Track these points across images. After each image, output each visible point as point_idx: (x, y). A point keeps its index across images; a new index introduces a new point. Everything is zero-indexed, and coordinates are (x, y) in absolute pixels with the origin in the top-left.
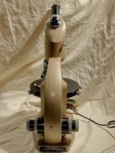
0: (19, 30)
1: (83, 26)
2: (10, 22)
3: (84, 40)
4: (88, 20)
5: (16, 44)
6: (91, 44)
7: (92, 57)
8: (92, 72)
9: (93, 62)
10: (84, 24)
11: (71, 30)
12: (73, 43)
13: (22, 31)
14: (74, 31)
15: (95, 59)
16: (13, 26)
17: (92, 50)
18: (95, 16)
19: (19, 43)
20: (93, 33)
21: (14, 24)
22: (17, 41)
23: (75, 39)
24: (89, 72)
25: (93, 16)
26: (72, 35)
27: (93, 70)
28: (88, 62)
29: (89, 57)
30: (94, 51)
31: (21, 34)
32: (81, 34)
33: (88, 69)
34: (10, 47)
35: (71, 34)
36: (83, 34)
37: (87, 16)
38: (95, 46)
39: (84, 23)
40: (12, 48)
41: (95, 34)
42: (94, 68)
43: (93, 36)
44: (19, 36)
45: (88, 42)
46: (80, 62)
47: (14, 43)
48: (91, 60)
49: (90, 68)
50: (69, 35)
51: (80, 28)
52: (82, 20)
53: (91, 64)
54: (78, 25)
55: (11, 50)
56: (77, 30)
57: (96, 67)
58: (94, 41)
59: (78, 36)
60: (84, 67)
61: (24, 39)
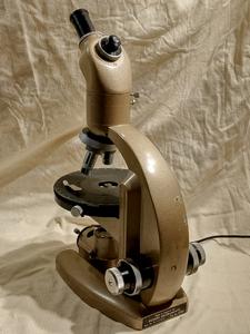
0: (48, 63)
1: (184, 56)
2: (28, 44)
3: (184, 86)
4: (193, 42)
5: (39, 93)
6: (200, 96)
7: (202, 122)
8: (200, 155)
9: (204, 134)
10: (185, 52)
11: (158, 64)
12: (161, 91)
13: (54, 64)
14: (165, 67)
15: (209, 127)
16: (34, 53)
17: (202, 108)
18: (210, 34)
19: (46, 89)
20: (205, 70)
21: (36, 50)
22: (43, 85)
23: (165, 83)
24: (194, 155)
25: (205, 35)
26: (160, 75)
27: (203, 149)
28: (193, 133)
29: (196, 123)
30: (207, 110)
31: (51, 70)
32: (178, 72)
33: (192, 148)
34: (26, 98)
35: (157, 72)
36: (182, 74)
37: (193, 35)
38: (209, 98)
39: (187, 49)
40: (31, 101)
41: (208, 74)
42: (206, 146)
43: (205, 77)
44: (47, 76)
45: (193, 90)
46: (175, 133)
47: (35, 90)
48: (199, 129)
49: (196, 147)
50: (153, 75)
51: (176, 61)
52: (181, 45)
53: (199, 139)
54: (172, 53)
55: (29, 104)
56: (170, 65)
57: (210, 145)
58: (207, 88)
59: (173, 78)
60: (184, 145)
61: (57, 83)
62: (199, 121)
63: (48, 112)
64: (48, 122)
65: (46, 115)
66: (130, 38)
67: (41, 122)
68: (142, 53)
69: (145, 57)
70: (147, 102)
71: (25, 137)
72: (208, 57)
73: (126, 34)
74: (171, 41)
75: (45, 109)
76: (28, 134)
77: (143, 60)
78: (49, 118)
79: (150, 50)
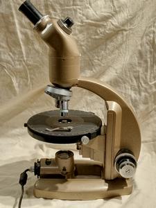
0: (31, 38)
1: (125, 33)
2: (17, 26)
3: (125, 54)
4: (131, 24)
5: (25, 59)
6: (136, 60)
7: (137, 78)
8: (136, 101)
9: (139, 87)
10: (126, 30)
11: (107, 39)
12: (109, 57)
13: (35, 39)
14: (112, 41)
15: (142, 82)
16: (21, 32)
17: (138, 68)
18: (142, 18)
19: (30, 56)
20: (139, 43)
21: (22, 30)
22: (28, 54)
23: (113, 51)
24: (132, 102)
25: (139, 19)
26: (108, 46)
27: (138, 97)
28: (131, 86)
30: (141, 70)
31: (33, 44)
32: (121, 44)
33: (130, 96)
34: (17, 63)
35: (106, 45)
36: (124, 46)
37: (131, 19)
38: (142, 62)
39: (126, 28)
40: (20, 65)
41: (141, 45)
42: (140, 95)
43: (140, 48)
44: (30, 47)
45: (131, 57)
46: (119, 86)
47: (23, 57)
48: (135, 83)
49: (133, 95)
50: (104, 47)
51: (119, 37)
52: (123, 25)
53: (135, 90)
54: (117, 31)
55: (18, 67)
56: (115, 39)
57: (143, 94)
58: (141, 55)
59: (117, 48)
60: (125, 94)
61: (37, 52)
62: (135, 78)
63: (32, 71)
64: (31, 79)
65: (30, 74)
66: (87, 21)
67: (27, 79)
68: (96, 32)
69: (98, 34)
70: (100, 65)
71: (17, 89)
72: (141, 34)
73: (84, 18)
74: (116, 23)
75: (30, 69)
76: (19, 87)
77: (97, 37)
78: (32, 76)
79: (102, 30)
